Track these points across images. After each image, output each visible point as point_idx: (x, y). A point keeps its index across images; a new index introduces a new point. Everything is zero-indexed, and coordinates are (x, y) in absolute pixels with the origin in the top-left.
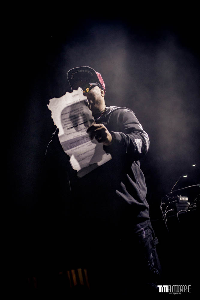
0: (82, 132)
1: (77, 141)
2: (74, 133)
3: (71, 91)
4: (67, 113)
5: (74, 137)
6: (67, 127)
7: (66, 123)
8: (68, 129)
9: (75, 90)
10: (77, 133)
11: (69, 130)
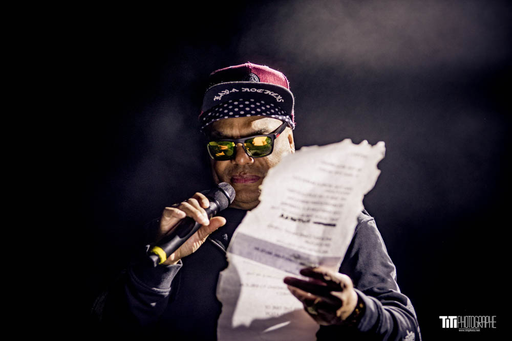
0: (307, 242)
1: (274, 254)
2: (287, 231)
3: (356, 142)
4: (308, 182)
5: (278, 241)
6: (283, 210)
7: (289, 202)
8: (282, 216)
9: (369, 143)
10: (295, 237)
11: (282, 220)
